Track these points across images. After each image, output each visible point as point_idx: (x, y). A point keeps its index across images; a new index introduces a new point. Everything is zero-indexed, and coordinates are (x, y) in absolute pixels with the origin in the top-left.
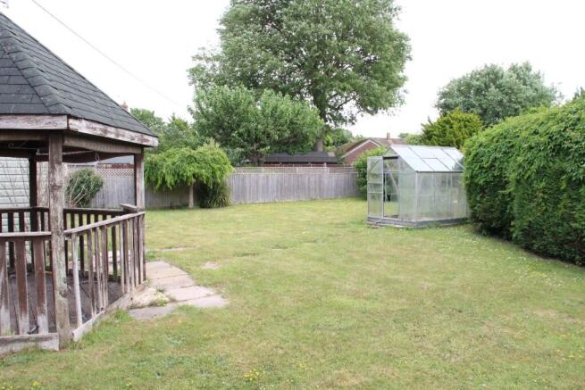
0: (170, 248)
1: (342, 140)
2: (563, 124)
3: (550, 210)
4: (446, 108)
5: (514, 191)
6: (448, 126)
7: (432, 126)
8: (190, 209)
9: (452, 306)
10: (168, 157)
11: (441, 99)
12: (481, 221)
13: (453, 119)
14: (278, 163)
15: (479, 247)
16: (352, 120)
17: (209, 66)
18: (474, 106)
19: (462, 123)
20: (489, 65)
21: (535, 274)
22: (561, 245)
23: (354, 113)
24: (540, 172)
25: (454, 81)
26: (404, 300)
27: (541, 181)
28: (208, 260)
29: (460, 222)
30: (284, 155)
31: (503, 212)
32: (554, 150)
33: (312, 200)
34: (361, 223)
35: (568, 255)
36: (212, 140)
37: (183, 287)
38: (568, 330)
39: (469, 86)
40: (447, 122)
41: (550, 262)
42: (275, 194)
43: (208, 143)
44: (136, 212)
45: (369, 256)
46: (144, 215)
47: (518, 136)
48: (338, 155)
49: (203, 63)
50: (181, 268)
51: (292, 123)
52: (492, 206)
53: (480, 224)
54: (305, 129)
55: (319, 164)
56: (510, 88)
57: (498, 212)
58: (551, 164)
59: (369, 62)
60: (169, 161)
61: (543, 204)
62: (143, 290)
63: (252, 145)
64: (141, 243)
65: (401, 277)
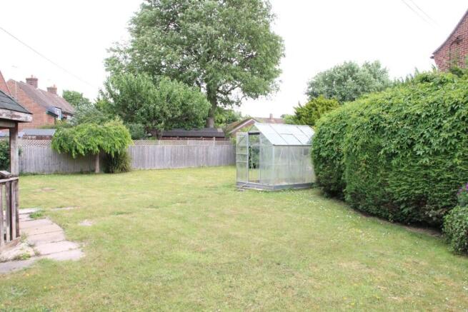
0: (61, 207)
1: (232, 120)
2: (381, 108)
3: (371, 177)
4: (314, 95)
5: (346, 162)
6: (314, 109)
7: (302, 109)
8: (96, 174)
9: (273, 260)
10: (77, 130)
11: (310, 88)
12: (323, 185)
13: (318, 103)
14: (175, 137)
15: (317, 207)
16: (238, 103)
17: (121, 56)
18: (335, 94)
19: (325, 107)
20: (348, 62)
21: (353, 230)
22: (378, 205)
23: (240, 97)
24: (365, 147)
25: (320, 74)
26: (234, 254)
27: (365, 154)
28: (86, 218)
29: (309, 186)
30: (181, 130)
31: (339, 179)
32: (374, 129)
33: (200, 167)
34: (230, 186)
35: (384, 214)
36: (117, 117)
37: (53, 242)
38: (362, 280)
39: (332, 78)
40: (314, 106)
41: (370, 219)
42: (169, 162)
43: (114, 119)
44: (7, 178)
45: (222, 215)
46: (17, 180)
47: (350, 118)
48: (225, 131)
49: (117, 54)
50: (60, 225)
51: (183, 104)
52: (331, 174)
53: (323, 188)
54: (194, 110)
55: (209, 138)
56: (363, 80)
57: (336, 179)
58: (371, 140)
59: (252, 56)
60: (79, 134)
61: (366, 172)
62: (15, 245)
63: (151, 122)
64: (14, 204)
65: (240, 234)
